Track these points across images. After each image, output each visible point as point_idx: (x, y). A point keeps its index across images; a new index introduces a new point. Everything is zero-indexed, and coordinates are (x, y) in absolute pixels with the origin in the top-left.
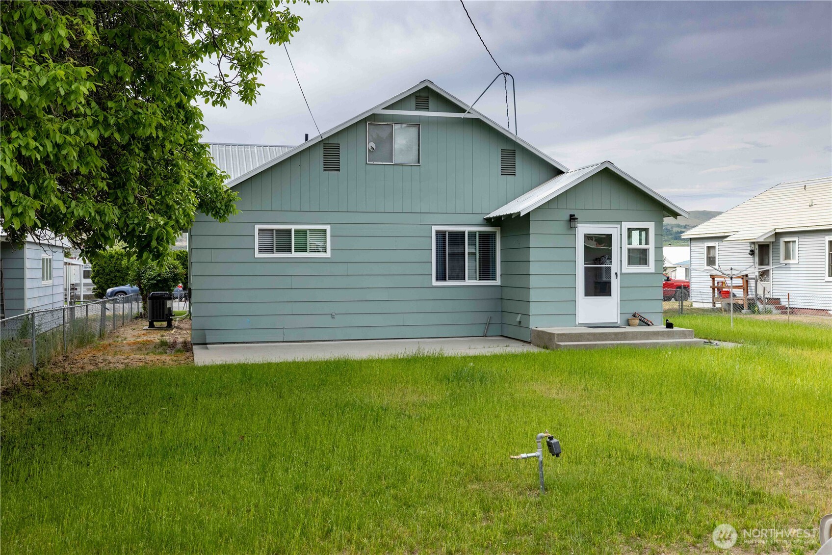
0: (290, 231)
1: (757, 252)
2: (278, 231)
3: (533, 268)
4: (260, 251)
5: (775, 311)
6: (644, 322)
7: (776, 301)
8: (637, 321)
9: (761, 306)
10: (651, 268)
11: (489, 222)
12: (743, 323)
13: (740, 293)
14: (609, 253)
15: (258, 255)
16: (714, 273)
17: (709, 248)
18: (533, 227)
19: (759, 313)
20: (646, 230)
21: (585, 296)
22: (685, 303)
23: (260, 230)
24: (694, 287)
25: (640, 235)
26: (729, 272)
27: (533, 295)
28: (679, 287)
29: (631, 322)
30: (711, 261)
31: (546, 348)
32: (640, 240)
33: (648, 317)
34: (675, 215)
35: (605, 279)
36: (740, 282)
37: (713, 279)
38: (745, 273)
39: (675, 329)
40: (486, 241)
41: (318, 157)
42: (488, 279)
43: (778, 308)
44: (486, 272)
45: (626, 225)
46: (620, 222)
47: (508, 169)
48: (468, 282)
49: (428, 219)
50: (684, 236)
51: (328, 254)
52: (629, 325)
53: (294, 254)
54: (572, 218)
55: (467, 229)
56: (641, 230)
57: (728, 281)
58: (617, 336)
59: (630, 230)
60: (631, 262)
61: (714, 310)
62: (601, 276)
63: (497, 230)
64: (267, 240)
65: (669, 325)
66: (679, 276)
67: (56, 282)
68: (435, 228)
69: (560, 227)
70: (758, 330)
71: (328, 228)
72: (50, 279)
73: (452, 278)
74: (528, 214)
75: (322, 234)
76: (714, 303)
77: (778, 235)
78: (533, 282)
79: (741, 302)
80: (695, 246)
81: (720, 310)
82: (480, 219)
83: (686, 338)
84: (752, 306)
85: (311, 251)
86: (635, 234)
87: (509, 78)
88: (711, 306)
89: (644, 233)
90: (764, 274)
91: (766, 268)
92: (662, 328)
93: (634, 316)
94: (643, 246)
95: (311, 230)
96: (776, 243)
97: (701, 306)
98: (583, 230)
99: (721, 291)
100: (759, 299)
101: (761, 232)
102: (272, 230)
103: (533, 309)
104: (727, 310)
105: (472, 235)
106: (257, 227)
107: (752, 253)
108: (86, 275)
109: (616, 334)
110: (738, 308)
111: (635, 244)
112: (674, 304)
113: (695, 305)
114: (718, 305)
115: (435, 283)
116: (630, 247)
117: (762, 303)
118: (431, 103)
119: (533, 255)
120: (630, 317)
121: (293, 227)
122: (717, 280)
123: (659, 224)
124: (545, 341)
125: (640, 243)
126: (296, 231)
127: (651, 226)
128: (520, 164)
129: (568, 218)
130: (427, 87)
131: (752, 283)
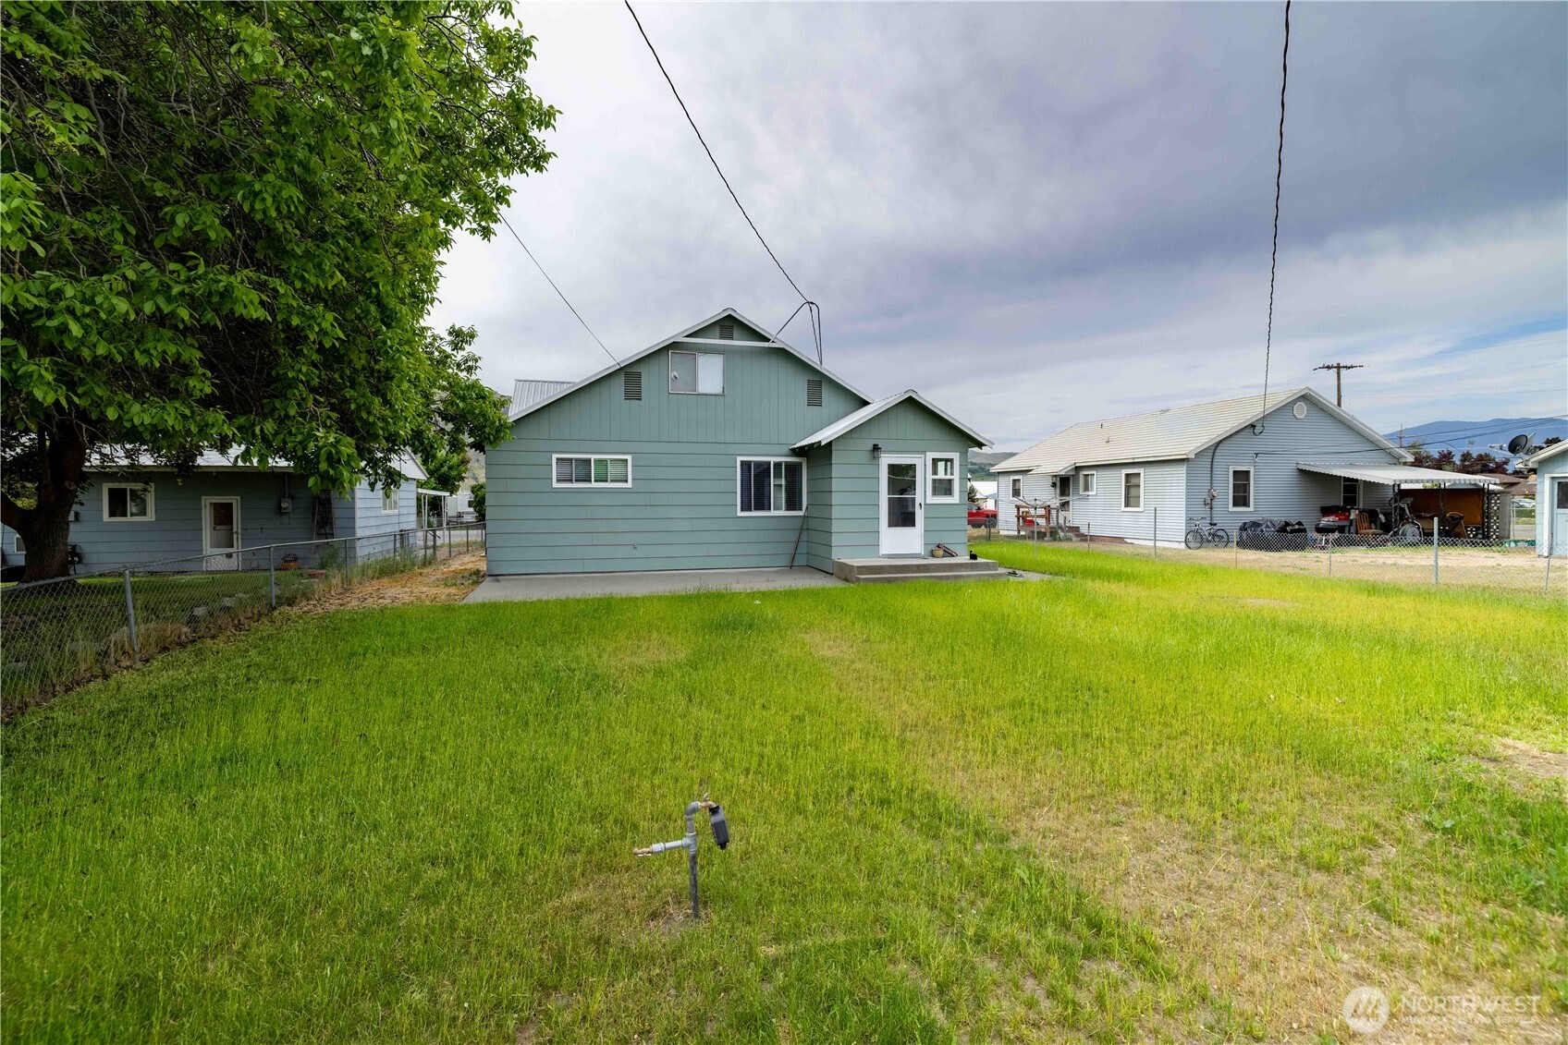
0: (590, 460)
1: (1058, 484)
2: (577, 460)
3: (835, 499)
4: (558, 481)
5: (1074, 539)
6: (949, 554)
7: (1076, 529)
8: (941, 552)
9: (1062, 534)
10: (955, 499)
11: (796, 452)
12: (1047, 552)
13: (1042, 522)
14: (914, 483)
15: (555, 485)
16: (1019, 503)
17: (1014, 481)
18: (836, 457)
19: (1060, 540)
20: (951, 460)
21: (889, 526)
22: (992, 530)
23: (558, 459)
24: (1001, 517)
25: (946, 466)
26: (1033, 503)
27: (835, 526)
28: (988, 516)
29: (936, 553)
30: (1016, 493)
31: (846, 580)
32: (946, 469)
33: (953, 548)
34: (980, 445)
35: (910, 509)
36: (1042, 512)
37: (1018, 509)
38: (1048, 503)
39: (980, 560)
40: (793, 471)
41: (619, 385)
42: (794, 509)
43: (1077, 536)
44: (793, 503)
45: (931, 455)
46: (924, 452)
47: (814, 401)
48: (773, 513)
49: (733, 449)
50: (993, 470)
51: (629, 485)
52: (933, 556)
53: (594, 485)
54: (876, 448)
55: (773, 460)
56: (946, 460)
57: (1032, 511)
58: (919, 568)
59: (935, 461)
60: (935, 492)
61: (1019, 537)
62: (907, 507)
63: (803, 461)
64: (566, 469)
65: (973, 557)
66: (989, 506)
67: (404, 511)
68: (739, 459)
69: (864, 457)
70: (1062, 559)
71: (629, 458)
72: (395, 508)
73: (757, 508)
74: (830, 444)
75: (621, 464)
76: (1019, 531)
77: (1078, 469)
78: (836, 513)
79: (1043, 530)
80: (1002, 479)
81: (1024, 537)
82: (786, 449)
83: (990, 570)
84: (1054, 534)
85: (612, 481)
86: (941, 465)
87: (813, 307)
88: (1016, 533)
89: (949, 464)
90: (1065, 505)
91: (1067, 499)
92: (966, 559)
93: (938, 547)
94: (949, 477)
95: (611, 460)
96: (1076, 476)
97: (1006, 533)
98: (886, 460)
99: (1025, 520)
100: (1060, 528)
101: (1061, 466)
102: (571, 460)
103: (835, 540)
104: (1031, 537)
105: (778, 465)
106: (555, 456)
107: (1054, 485)
108: (470, 504)
109: (918, 566)
110: (1041, 536)
111: (941, 475)
112: (983, 531)
113: (1002, 533)
114: (1022, 533)
115: (740, 514)
116: (935, 477)
117: (1063, 530)
118: (736, 332)
119: (836, 484)
120: (934, 547)
121: (593, 457)
122: (1021, 510)
123: (964, 454)
124: (846, 574)
125: (946, 474)
126: (598, 462)
127: (956, 456)
128: (827, 395)
129: (871, 448)
130: (730, 316)
131: (1054, 513)
